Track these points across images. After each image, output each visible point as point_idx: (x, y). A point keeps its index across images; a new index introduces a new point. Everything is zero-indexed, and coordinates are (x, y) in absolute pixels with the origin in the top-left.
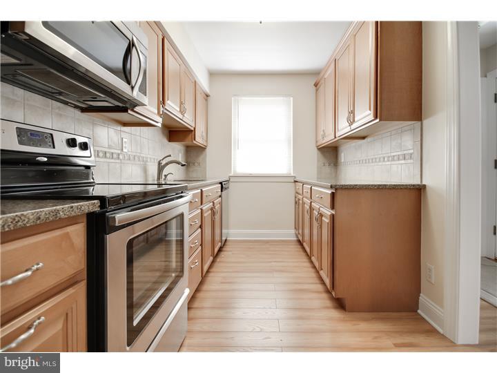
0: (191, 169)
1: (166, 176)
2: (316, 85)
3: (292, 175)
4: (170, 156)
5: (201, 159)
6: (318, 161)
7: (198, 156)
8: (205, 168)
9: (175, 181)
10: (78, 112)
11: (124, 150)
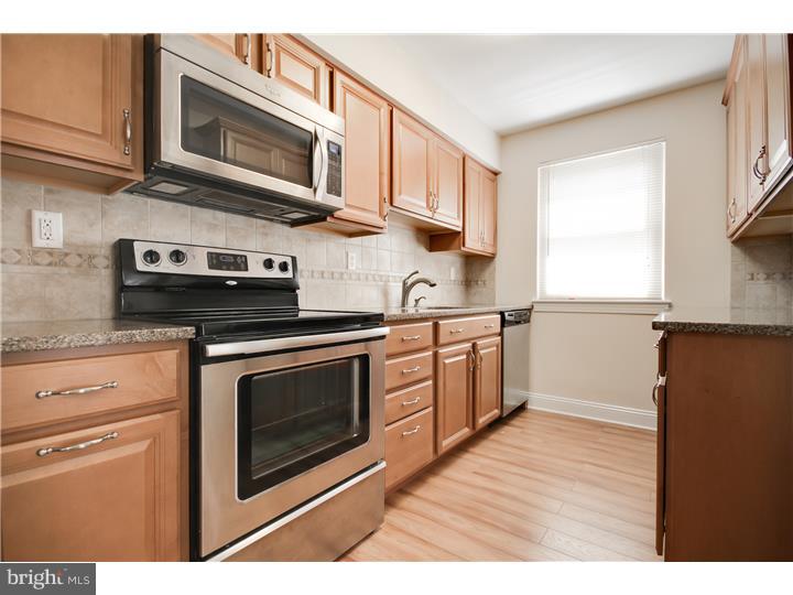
0: (473, 291)
1: (417, 301)
2: (725, 102)
3: (663, 299)
4: (417, 272)
5: (486, 275)
6: (735, 269)
7: (482, 270)
8: (493, 289)
9: (430, 308)
10: (286, 228)
11: (350, 267)
